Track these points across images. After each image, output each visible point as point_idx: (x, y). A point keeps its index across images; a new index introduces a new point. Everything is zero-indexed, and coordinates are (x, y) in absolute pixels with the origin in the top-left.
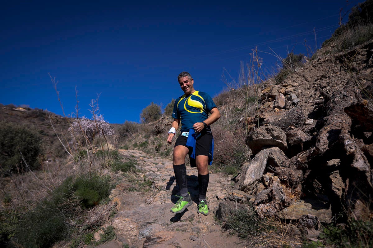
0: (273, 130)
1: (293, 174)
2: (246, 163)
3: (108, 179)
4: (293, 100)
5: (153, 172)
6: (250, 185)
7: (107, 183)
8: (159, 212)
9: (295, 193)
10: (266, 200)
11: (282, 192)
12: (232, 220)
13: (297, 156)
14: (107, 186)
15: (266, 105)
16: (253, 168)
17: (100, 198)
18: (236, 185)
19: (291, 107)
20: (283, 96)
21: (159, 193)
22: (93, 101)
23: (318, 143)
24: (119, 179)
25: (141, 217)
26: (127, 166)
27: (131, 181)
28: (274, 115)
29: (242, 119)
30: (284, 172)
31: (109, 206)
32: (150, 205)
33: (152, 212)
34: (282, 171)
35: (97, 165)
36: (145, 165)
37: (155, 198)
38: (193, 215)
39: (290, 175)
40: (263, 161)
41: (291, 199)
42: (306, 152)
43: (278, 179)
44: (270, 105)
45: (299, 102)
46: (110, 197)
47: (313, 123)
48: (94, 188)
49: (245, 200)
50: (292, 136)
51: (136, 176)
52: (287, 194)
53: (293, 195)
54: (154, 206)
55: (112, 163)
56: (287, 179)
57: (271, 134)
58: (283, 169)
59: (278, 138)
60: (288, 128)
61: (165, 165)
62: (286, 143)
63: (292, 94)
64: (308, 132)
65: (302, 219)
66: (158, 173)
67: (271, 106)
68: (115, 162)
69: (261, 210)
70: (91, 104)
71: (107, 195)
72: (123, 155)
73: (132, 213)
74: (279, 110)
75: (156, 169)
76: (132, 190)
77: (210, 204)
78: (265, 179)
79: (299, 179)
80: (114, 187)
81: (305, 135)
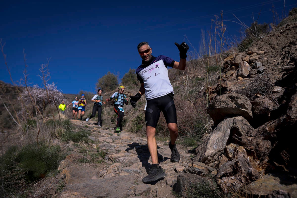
0: (237, 98)
1: (261, 144)
2: (207, 135)
3: (57, 149)
4: (258, 68)
5: (107, 143)
6: (211, 157)
7: (56, 153)
8: (112, 185)
9: (263, 165)
10: (230, 173)
11: (248, 164)
12: (192, 194)
13: (265, 125)
14: (56, 157)
15: (229, 74)
16: (216, 138)
17: (48, 170)
18: (196, 157)
19: (256, 76)
20: (247, 64)
21: (113, 165)
22: (44, 67)
23: (289, 110)
24: (69, 150)
25: (92, 190)
26: (79, 136)
27: (82, 151)
28: (237, 83)
29: (202, 88)
30: (251, 142)
31: (57, 178)
32: (102, 178)
33: (104, 185)
34: (249, 140)
35: (47, 134)
36: (99, 136)
37: (108, 170)
38: (149, 188)
39: (258, 145)
40: (227, 131)
41: (259, 172)
42: (275, 121)
43: (244, 150)
44: (232, 74)
45: (264, 69)
46: (59, 169)
47: (282, 91)
48: (41, 159)
49: (207, 172)
50: (259, 105)
51: (88, 147)
52: (255, 167)
53: (261, 167)
54: (106, 179)
55: (63, 132)
56: (254, 149)
57: (235, 102)
58: (250, 138)
59: (243, 106)
60: (254, 96)
61: (121, 136)
62: (252, 112)
63: (257, 62)
64: (276, 101)
65: (272, 195)
66: (113, 144)
67: (234, 75)
68: (66, 132)
69: (225, 184)
70: (41, 69)
71: (56, 167)
72: (75, 125)
73: (81, 186)
74: (242, 79)
75: (111, 140)
76: (83, 161)
77: (168, 177)
78: (228, 150)
79: (267, 150)
80: (63, 158)
81: (273, 104)
